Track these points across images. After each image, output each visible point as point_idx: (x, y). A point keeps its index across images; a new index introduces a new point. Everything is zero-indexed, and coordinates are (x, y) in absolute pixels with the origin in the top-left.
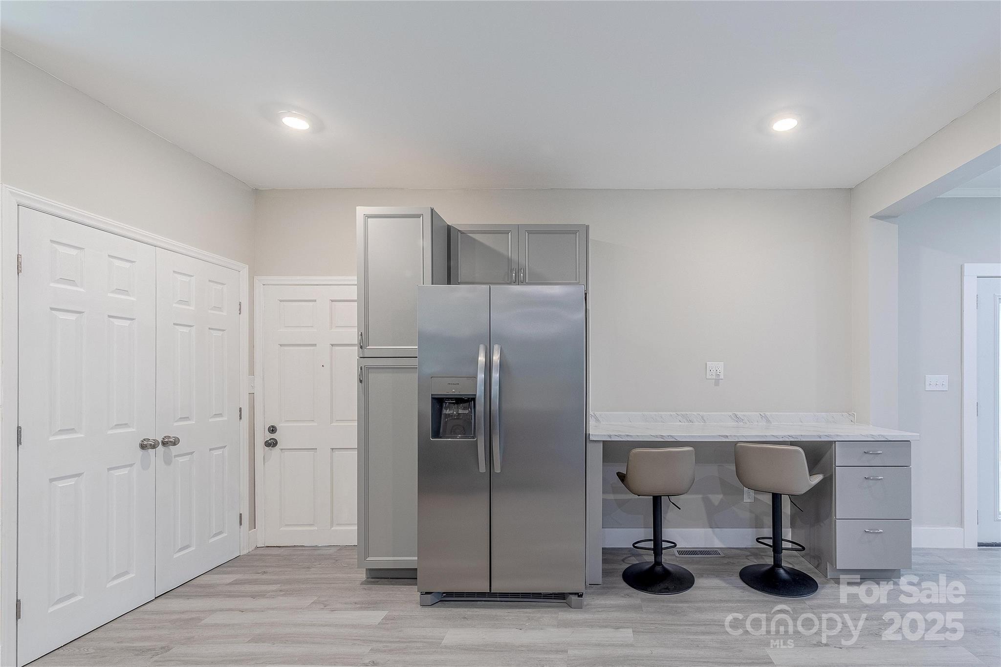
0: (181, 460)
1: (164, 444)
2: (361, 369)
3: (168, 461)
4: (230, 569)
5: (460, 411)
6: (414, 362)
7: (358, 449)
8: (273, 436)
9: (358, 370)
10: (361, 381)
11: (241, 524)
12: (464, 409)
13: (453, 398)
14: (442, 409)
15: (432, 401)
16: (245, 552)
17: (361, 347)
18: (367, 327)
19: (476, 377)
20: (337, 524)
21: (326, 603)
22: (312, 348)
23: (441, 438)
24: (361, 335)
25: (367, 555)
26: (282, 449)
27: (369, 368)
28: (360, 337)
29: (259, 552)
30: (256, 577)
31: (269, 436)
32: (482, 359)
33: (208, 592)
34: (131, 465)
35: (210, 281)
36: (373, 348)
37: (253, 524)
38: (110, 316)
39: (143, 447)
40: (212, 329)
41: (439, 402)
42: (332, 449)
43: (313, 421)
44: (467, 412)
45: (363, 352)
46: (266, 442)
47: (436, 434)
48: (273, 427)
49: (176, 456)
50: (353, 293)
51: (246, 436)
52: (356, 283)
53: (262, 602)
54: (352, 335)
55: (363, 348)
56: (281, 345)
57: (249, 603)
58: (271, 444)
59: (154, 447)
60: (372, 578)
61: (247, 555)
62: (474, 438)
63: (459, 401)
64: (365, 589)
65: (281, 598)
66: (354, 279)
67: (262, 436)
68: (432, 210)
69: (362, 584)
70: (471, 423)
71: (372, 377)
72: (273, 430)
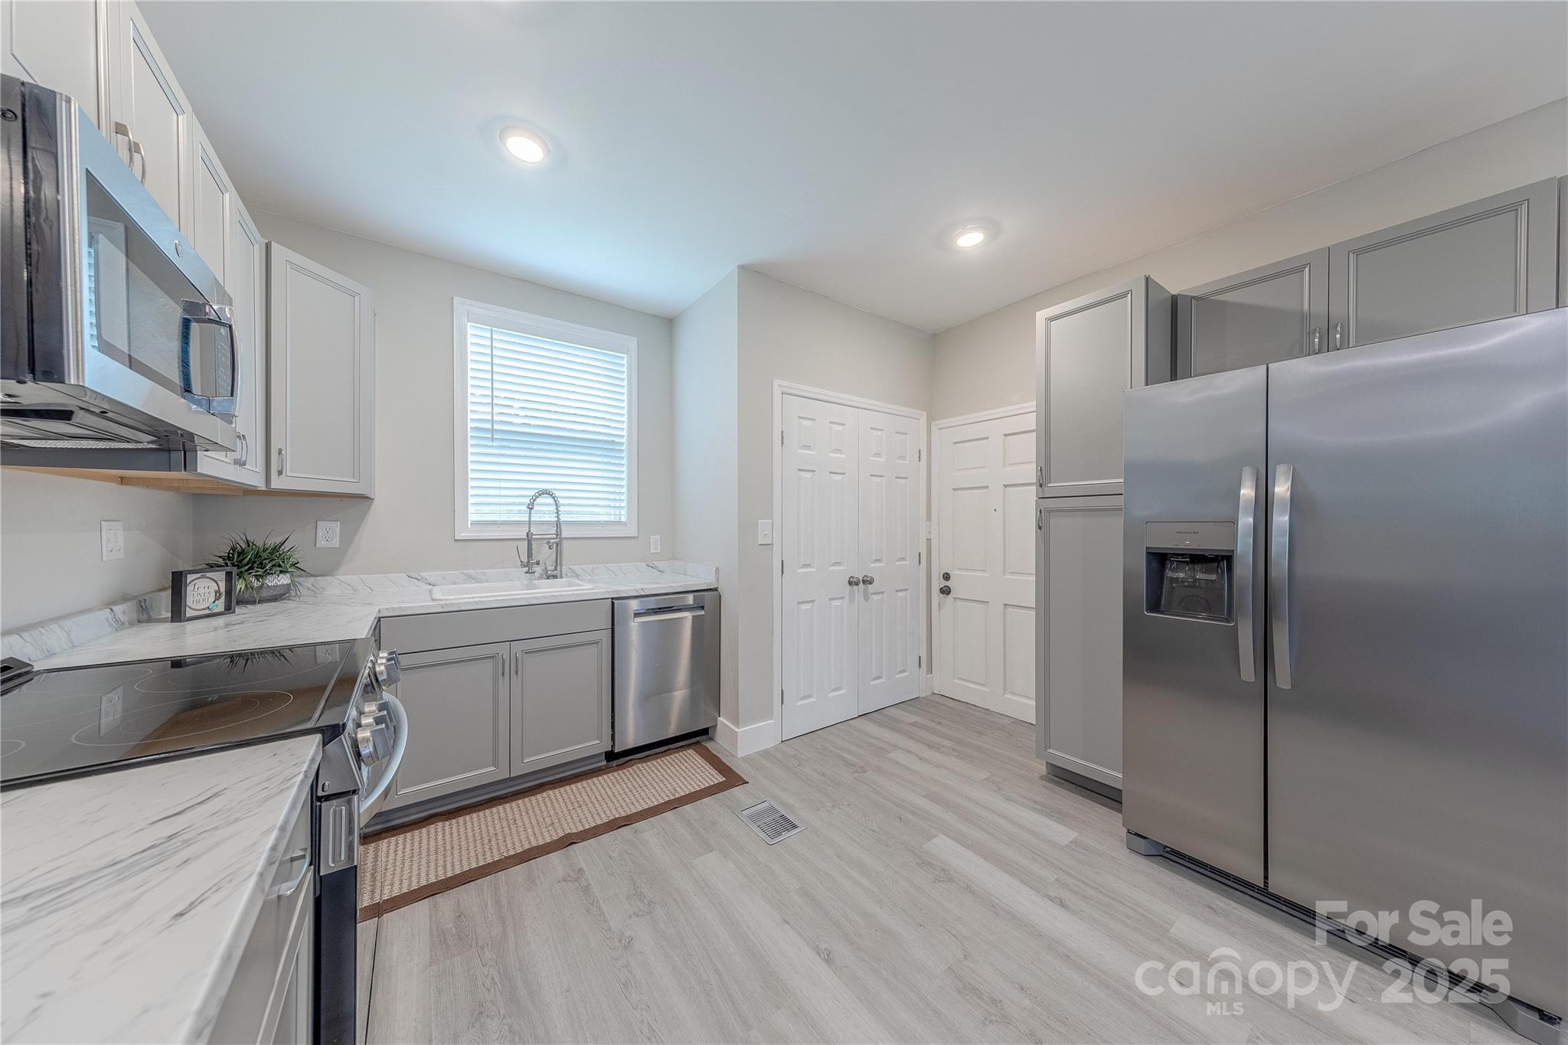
0: (875, 597)
1: (864, 582)
2: (1040, 512)
3: (866, 598)
4: (911, 708)
5: (1199, 576)
6: (1119, 501)
7: (1036, 609)
8: (947, 583)
9: (1036, 515)
10: (1040, 528)
11: (920, 667)
12: (1206, 572)
13: (1186, 554)
14: (1164, 570)
15: (1147, 557)
16: (923, 695)
17: (1041, 486)
18: (1048, 459)
19: (1234, 522)
20: (1011, 693)
21: (1001, 786)
22: (984, 491)
23: (1162, 613)
24: (1041, 470)
25: (1048, 746)
26: (955, 598)
27: (1050, 511)
28: (1039, 474)
29: (936, 698)
30: (933, 725)
31: (944, 583)
32: (1247, 492)
33: (894, 726)
34: (842, 598)
35: (896, 432)
36: (1055, 485)
37: (930, 670)
38: (830, 473)
39: (850, 583)
40: (899, 478)
41: (1159, 559)
42: (1005, 605)
43: (984, 571)
44: (1214, 577)
45: (1043, 492)
46: (941, 589)
47: (1155, 605)
48: (947, 574)
49: (872, 594)
50: (1031, 422)
51: (925, 580)
52: (1035, 409)
53: (937, 757)
54: (1029, 473)
55: (1043, 486)
56: (954, 490)
57: (926, 753)
58: (946, 591)
59: (857, 584)
60: (1054, 776)
61: (925, 698)
62: (1230, 622)
63: (1197, 559)
64: (1045, 786)
65: (954, 759)
66: (1032, 405)
67: (938, 583)
68: (1147, 279)
69: (1042, 778)
70: (1222, 596)
71: (1055, 521)
72: (947, 577)
